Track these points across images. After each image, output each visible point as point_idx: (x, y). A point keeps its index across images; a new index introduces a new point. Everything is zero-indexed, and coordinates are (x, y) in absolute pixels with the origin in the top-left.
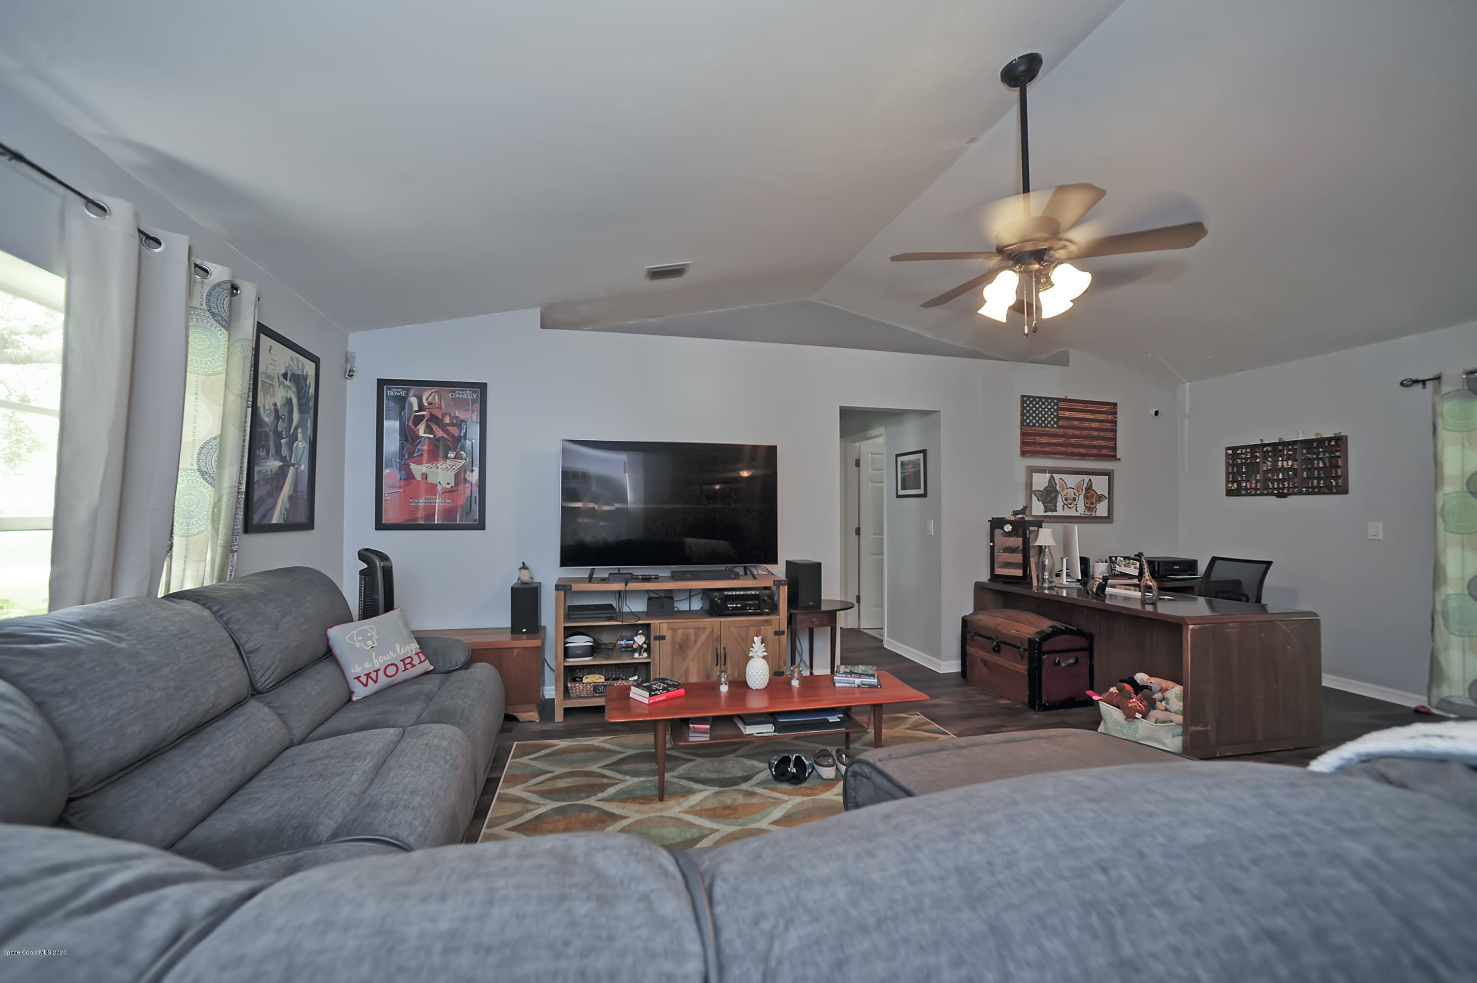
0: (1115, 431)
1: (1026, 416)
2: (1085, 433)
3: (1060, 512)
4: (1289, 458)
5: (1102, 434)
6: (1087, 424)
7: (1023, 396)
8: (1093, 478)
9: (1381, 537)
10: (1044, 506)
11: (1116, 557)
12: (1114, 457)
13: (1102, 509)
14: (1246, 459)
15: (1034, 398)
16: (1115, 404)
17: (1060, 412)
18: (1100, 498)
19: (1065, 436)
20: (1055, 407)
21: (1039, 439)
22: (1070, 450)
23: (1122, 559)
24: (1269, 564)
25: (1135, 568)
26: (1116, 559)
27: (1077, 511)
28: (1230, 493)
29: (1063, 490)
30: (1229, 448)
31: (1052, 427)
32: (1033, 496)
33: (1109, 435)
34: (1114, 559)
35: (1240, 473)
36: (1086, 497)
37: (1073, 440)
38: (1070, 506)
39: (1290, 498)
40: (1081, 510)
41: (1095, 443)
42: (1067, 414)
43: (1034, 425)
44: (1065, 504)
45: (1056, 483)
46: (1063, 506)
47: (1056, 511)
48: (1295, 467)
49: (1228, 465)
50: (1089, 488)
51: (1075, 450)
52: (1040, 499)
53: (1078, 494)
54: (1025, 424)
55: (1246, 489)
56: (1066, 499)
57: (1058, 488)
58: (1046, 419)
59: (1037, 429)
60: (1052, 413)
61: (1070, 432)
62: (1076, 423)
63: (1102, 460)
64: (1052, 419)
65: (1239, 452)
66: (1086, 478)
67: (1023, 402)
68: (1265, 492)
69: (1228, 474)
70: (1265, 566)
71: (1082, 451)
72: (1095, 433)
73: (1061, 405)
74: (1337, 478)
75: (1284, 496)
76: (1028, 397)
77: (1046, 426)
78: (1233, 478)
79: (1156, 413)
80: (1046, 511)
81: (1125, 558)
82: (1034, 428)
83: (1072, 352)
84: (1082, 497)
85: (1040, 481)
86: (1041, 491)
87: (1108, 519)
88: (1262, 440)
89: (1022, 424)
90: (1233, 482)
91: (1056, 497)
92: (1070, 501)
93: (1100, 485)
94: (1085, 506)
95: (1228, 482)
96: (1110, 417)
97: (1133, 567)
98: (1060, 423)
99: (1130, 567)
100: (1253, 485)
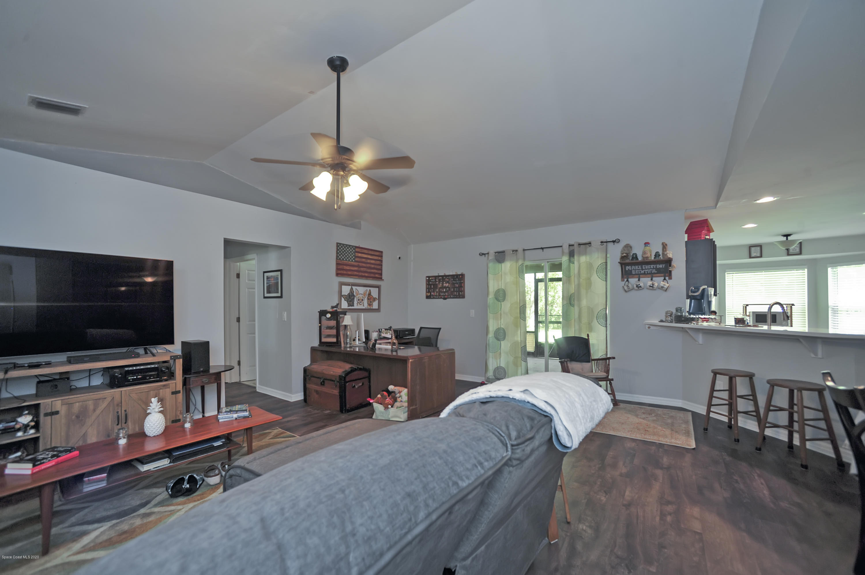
0: (382, 265)
1: (339, 254)
2: (368, 265)
3: (356, 306)
4: (448, 282)
5: (376, 266)
6: (369, 261)
7: (337, 243)
8: (372, 289)
9: (474, 316)
10: (348, 303)
11: (382, 329)
12: (381, 279)
13: (375, 305)
14: (433, 282)
15: (343, 245)
16: (382, 252)
17: (356, 254)
18: (374, 299)
19: (358, 266)
20: (354, 251)
21: (345, 267)
22: (360, 274)
23: (384, 330)
24: (440, 329)
25: (390, 334)
26: (382, 330)
27: (364, 306)
28: (428, 297)
29: (357, 295)
30: (427, 277)
31: (352, 261)
32: (342, 297)
33: (379, 267)
34: (380, 330)
35: (431, 288)
36: (368, 299)
37: (362, 269)
38: (361, 303)
39: (448, 300)
40: (366, 305)
41: (373, 271)
42: (360, 255)
43: (343, 259)
44: (358, 302)
45: (353, 291)
46: (357, 303)
47: (354, 306)
48: (449, 286)
49: (427, 284)
50: (370, 294)
51: (363, 274)
52: (346, 299)
53: (364, 297)
54: (338, 258)
55: (433, 296)
56: (359, 300)
57: (355, 294)
58: (349, 257)
59: (345, 261)
60: (352, 254)
61: (361, 264)
62: (364, 260)
63: (376, 280)
64: (352, 257)
65: (431, 279)
66: (368, 289)
67: (337, 246)
68: (439, 297)
69: (427, 288)
70: (438, 330)
71: (366, 275)
72: (373, 266)
73: (357, 250)
74: (462, 291)
75: (445, 299)
76: (340, 244)
77: (349, 261)
78: (429, 290)
79: (400, 258)
80: (348, 306)
81: (385, 329)
82: (343, 261)
83: (362, 223)
84: (366, 299)
85: (346, 290)
86: (346, 295)
87: (378, 310)
88: (438, 274)
89: (337, 259)
90: (428, 292)
91: (354, 299)
92: (360, 301)
93: (375, 292)
94: (368, 303)
95: (427, 292)
96: (380, 258)
97: (389, 333)
98: (356, 259)
99: (387, 334)
100: (435, 294)
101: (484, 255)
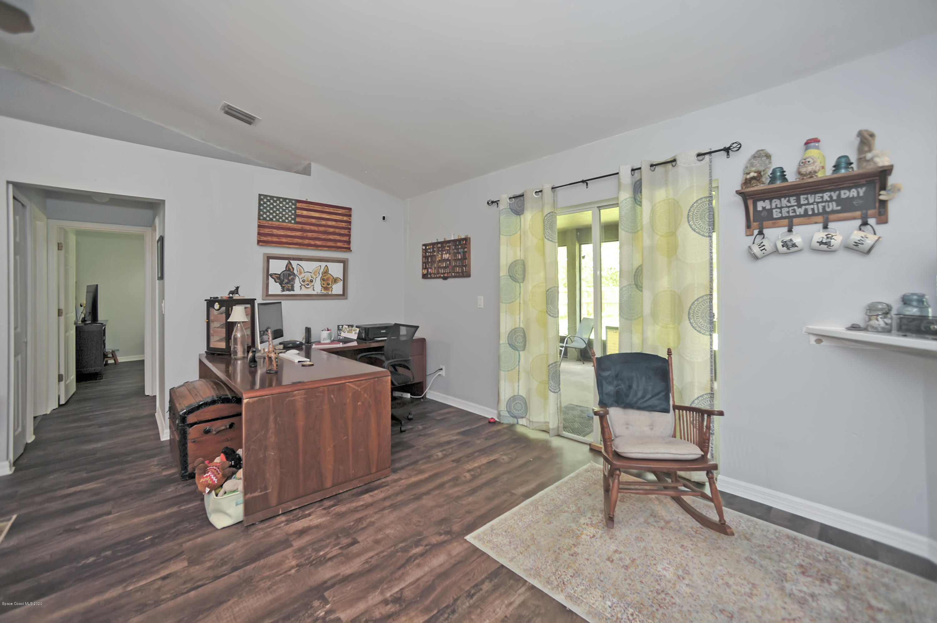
0: (350, 229)
1: (263, 211)
2: (322, 229)
3: (297, 291)
4: (448, 252)
5: (337, 231)
6: (323, 222)
7: (260, 195)
8: (329, 264)
9: (482, 307)
10: (282, 286)
11: (343, 326)
12: (349, 249)
13: (337, 289)
14: (430, 252)
15: (272, 197)
16: (350, 209)
17: (297, 211)
18: (335, 280)
19: (302, 230)
20: (293, 207)
21: (275, 232)
22: (307, 242)
23: (347, 327)
24: (417, 327)
25: (355, 333)
26: (342, 327)
27: (314, 290)
28: (425, 276)
29: (301, 273)
30: (423, 245)
31: (290, 222)
32: (270, 277)
33: (346, 232)
34: (341, 327)
35: (428, 262)
36: (323, 280)
37: (310, 235)
38: (307, 286)
39: (450, 281)
40: (318, 288)
41: (331, 237)
42: (305, 213)
43: (271, 220)
44: (302, 285)
45: (293, 269)
46: (300, 286)
47: (294, 290)
48: (450, 259)
49: (423, 257)
50: (326, 272)
51: (312, 242)
52: (277, 281)
53: (315, 277)
54: (261, 218)
55: (430, 274)
56: (304, 281)
57: (295, 272)
58: (284, 215)
59: (274, 223)
60: (290, 211)
61: (307, 227)
62: (313, 221)
63: (335, 251)
64: (290, 216)
65: (428, 248)
66: (323, 264)
67: (260, 200)
68: (438, 276)
69: (423, 263)
70: (413, 329)
71: (319, 243)
72: (331, 230)
73: (299, 205)
74: (465, 266)
75: (445, 278)
76: (266, 196)
77: (284, 221)
78: (426, 265)
79: (384, 218)
80: (283, 291)
81: (349, 326)
82: (270, 222)
83: (313, 165)
84: (319, 279)
85: (278, 267)
86: (278, 274)
87: (344, 295)
88: (437, 240)
89: (259, 219)
90: (425, 268)
91: (293, 279)
92: (308, 283)
93: (336, 270)
94: (322, 286)
95: (423, 269)
96: (345, 218)
97: (354, 332)
98: (298, 220)
99: (352, 333)
100: (433, 271)
101: (496, 204)
